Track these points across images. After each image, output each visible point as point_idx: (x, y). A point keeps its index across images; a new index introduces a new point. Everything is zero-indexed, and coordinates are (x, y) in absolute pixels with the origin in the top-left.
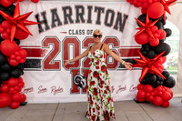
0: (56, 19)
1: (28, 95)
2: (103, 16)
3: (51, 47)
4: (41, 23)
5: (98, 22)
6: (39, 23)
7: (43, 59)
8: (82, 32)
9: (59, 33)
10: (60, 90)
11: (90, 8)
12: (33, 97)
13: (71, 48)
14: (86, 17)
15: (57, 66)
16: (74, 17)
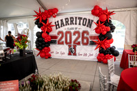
0: (62, 24)
1: (52, 54)
3: (61, 35)
6: (56, 25)
7: (57, 40)
8: (73, 29)
9: (64, 29)
10: (64, 53)
11: (76, 18)
12: (54, 56)
13: (68, 35)
14: (74, 22)
15: (62, 43)
16: (69, 22)
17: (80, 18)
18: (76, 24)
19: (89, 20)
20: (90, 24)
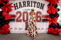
0: (20, 5)
1: (11, 30)
2: (36, 4)
3: (19, 15)
4: (16, 7)
5: (35, 6)
8: (29, 10)
9: (22, 10)
10: (22, 29)
11: (32, 2)
12: (13, 31)
13: (25, 15)
14: (30, 5)
16: (26, 5)
17: (35, 2)
18: (32, 6)
19: (42, 4)
20: (42, 7)
